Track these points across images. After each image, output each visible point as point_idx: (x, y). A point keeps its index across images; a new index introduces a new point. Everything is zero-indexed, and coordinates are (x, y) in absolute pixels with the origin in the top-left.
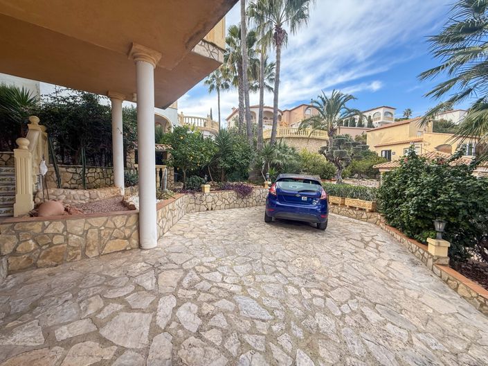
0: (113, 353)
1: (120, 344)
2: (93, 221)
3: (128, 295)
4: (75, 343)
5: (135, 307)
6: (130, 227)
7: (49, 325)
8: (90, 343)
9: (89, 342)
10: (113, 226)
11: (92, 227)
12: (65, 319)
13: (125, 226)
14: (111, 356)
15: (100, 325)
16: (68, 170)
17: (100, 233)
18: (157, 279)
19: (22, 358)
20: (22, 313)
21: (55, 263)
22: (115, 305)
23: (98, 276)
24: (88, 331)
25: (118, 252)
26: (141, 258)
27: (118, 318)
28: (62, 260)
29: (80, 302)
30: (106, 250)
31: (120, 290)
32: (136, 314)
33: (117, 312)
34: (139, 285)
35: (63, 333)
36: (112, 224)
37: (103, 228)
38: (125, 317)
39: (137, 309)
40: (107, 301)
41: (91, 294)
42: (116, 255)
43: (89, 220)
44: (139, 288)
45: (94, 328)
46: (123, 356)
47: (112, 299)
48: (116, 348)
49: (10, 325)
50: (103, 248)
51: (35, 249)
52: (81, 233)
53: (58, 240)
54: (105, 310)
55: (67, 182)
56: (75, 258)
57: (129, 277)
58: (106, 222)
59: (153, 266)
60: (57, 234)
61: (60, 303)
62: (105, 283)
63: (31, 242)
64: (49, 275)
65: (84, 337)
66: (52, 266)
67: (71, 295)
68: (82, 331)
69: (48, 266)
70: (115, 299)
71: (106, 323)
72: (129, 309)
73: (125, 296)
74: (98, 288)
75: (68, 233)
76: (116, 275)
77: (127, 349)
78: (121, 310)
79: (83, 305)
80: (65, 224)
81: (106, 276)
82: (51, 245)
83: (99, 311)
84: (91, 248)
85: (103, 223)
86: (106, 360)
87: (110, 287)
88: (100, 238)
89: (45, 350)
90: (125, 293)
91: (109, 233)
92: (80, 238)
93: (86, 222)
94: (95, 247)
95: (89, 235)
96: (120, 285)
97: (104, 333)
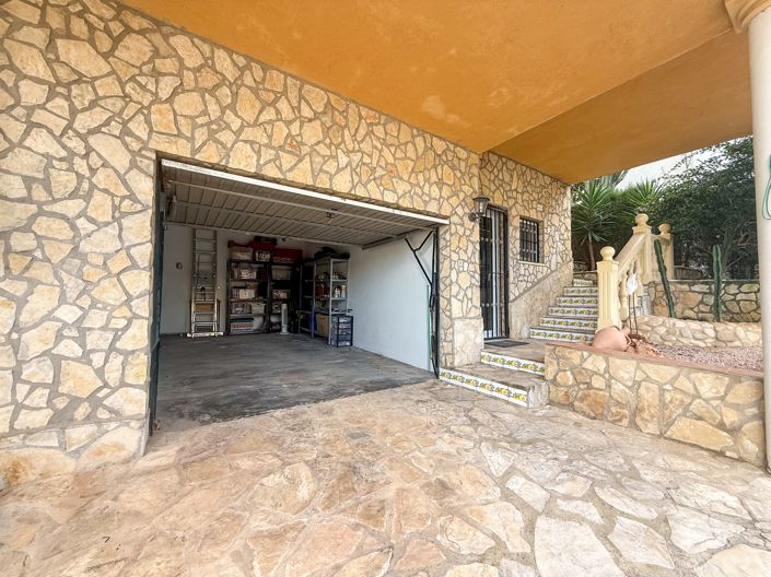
0: (520, 550)
1: (537, 554)
2: (651, 369)
3: (629, 516)
4: (511, 501)
5: (616, 541)
6: (736, 407)
7: (519, 467)
8: (519, 516)
9: (520, 514)
10: (692, 391)
11: (647, 379)
12: (533, 474)
13: (722, 399)
14: (515, 551)
15: (549, 511)
16: (692, 288)
17: (662, 395)
18: (725, 547)
19: (478, 473)
20: (517, 442)
21: (593, 415)
22: (594, 510)
23: (622, 461)
24: (532, 505)
25: (702, 448)
26: (741, 489)
27: (575, 527)
28: (602, 414)
29: (564, 471)
30: (673, 432)
31: (627, 500)
32: (602, 551)
33: (584, 519)
34: (666, 521)
35: (516, 484)
36: (691, 386)
37: (668, 387)
38: (586, 537)
39: (613, 546)
40: (591, 496)
41: (585, 473)
42: (690, 452)
43: (643, 365)
44: (662, 525)
45: (539, 507)
46: (523, 567)
47: (600, 499)
48: (528, 550)
49: (503, 444)
50: (669, 425)
51: (573, 385)
52: (630, 384)
53: (598, 382)
54: (575, 503)
55: (692, 309)
56: (620, 420)
57: (668, 497)
58: (675, 378)
59: (755, 520)
60: (597, 374)
61: (549, 456)
62: (618, 476)
63: (569, 373)
64: (575, 424)
65: (523, 506)
66: (589, 416)
67: (566, 457)
68: (527, 498)
69: (584, 414)
70: (604, 503)
71: (555, 516)
72: (604, 534)
73: (622, 513)
74: (603, 473)
75: (611, 377)
76: (648, 478)
77: (535, 567)
78: (591, 523)
79: (564, 476)
80: (607, 361)
81: (633, 468)
82: (589, 386)
83: (568, 497)
84: (646, 415)
85: (669, 378)
86: (506, 547)
87: (619, 485)
88: (663, 405)
89: (491, 482)
90: (626, 511)
91: (682, 401)
92: (627, 391)
93: (638, 368)
94: (652, 416)
95: (642, 391)
96: (635, 494)
97: (541, 523)
